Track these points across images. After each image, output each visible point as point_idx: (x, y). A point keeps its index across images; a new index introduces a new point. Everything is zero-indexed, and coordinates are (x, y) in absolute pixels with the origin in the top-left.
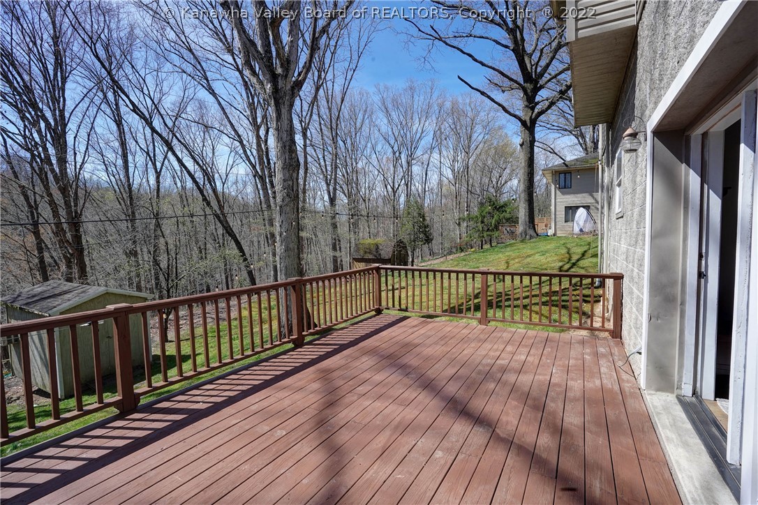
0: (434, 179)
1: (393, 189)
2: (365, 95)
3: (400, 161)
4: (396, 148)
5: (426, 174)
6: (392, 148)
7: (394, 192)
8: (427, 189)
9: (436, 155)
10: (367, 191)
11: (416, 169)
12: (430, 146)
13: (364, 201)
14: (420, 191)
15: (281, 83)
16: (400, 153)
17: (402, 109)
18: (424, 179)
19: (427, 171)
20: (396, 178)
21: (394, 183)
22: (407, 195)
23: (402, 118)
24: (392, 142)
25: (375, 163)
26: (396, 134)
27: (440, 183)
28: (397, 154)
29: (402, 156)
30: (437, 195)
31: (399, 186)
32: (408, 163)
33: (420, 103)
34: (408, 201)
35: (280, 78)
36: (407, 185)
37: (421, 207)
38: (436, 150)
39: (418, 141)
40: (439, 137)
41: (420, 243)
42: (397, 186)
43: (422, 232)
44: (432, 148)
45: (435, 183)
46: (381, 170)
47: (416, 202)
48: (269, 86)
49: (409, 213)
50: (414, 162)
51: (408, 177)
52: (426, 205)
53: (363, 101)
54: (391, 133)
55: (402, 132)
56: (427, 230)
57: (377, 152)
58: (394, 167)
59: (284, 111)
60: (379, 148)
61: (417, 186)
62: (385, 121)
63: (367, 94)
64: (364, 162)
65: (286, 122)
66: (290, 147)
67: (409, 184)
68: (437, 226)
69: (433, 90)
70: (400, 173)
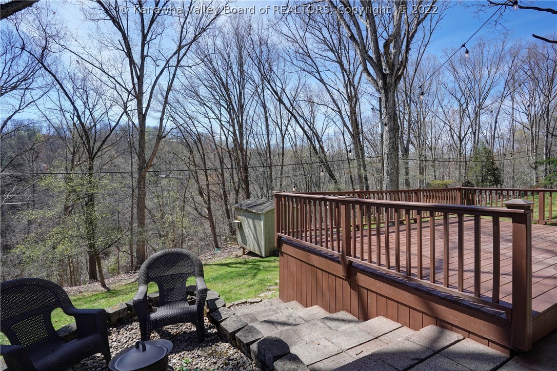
0: (504, 126)
1: (459, 138)
2: (433, 59)
3: (467, 112)
4: (463, 101)
5: (496, 122)
6: (459, 101)
7: (461, 141)
8: (496, 135)
9: (507, 102)
10: (434, 141)
11: (484, 118)
12: (500, 95)
13: (431, 149)
14: (488, 138)
15: (388, 80)
16: (467, 105)
17: (469, 66)
18: (493, 126)
19: (496, 118)
20: (463, 127)
21: (460, 132)
22: (474, 142)
23: (469, 73)
24: (459, 95)
25: (442, 116)
26: (463, 89)
27: (513, 129)
28: (464, 106)
29: (470, 108)
30: (508, 140)
31: (466, 134)
32: (476, 113)
33: (490, 57)
34: (475, 148)
35: (388, 76)
36: (474, 134)
37: (489, 153)
38: (509, 98)
39: (487, 92)
40: (512, 86)
41: (488, 183)
42: (463, 135)
43: (491, 174)
44: (503, 97)
45: (506, 129)
46: (447, 122)
47: (485, 148)
48: (381, 82)
49: (477, 158)
50: (482, 111)
51: (476, 126)
52: (495, 150)
53: (430, 65)
54: (457, 88)
55: (469, 86)
56: (496, 172)
57: (443, 107)
58: (461, 118)
59: (390, 96)
60: (445, 102)
61: (486, 133)
62: (452, 78)
63: (435, 58)
64: (431, 116)
65: (391, 102)
66: (394, 117)
67: (477, 132)
68: (508, 169)
69: (505, 44)
70: (467, 121)
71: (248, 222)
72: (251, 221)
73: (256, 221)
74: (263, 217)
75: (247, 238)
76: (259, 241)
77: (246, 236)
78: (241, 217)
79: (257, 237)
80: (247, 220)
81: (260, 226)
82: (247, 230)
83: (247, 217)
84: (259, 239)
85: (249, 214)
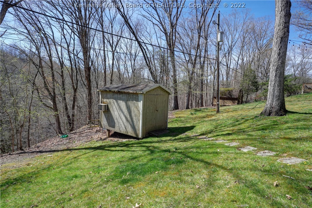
71: (118, 104)
72: (122, 104)
73: (130, 103)
74: (141, 97)
75: (116, 121)
76: (135, 123)
77: (115, 118)
78: (107, 100)
79: (132, 119)
80: (117, 102)
81: (137, 107)
82: (116, 113)
83: (116, 99)
84: (134, 120)
85: (121, 96)
